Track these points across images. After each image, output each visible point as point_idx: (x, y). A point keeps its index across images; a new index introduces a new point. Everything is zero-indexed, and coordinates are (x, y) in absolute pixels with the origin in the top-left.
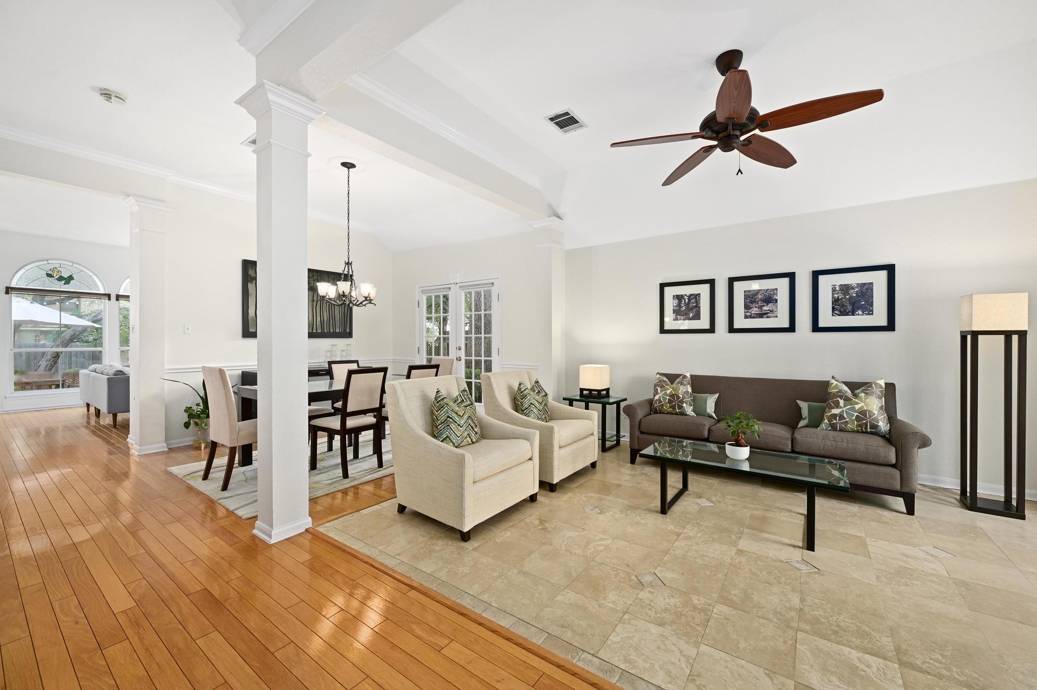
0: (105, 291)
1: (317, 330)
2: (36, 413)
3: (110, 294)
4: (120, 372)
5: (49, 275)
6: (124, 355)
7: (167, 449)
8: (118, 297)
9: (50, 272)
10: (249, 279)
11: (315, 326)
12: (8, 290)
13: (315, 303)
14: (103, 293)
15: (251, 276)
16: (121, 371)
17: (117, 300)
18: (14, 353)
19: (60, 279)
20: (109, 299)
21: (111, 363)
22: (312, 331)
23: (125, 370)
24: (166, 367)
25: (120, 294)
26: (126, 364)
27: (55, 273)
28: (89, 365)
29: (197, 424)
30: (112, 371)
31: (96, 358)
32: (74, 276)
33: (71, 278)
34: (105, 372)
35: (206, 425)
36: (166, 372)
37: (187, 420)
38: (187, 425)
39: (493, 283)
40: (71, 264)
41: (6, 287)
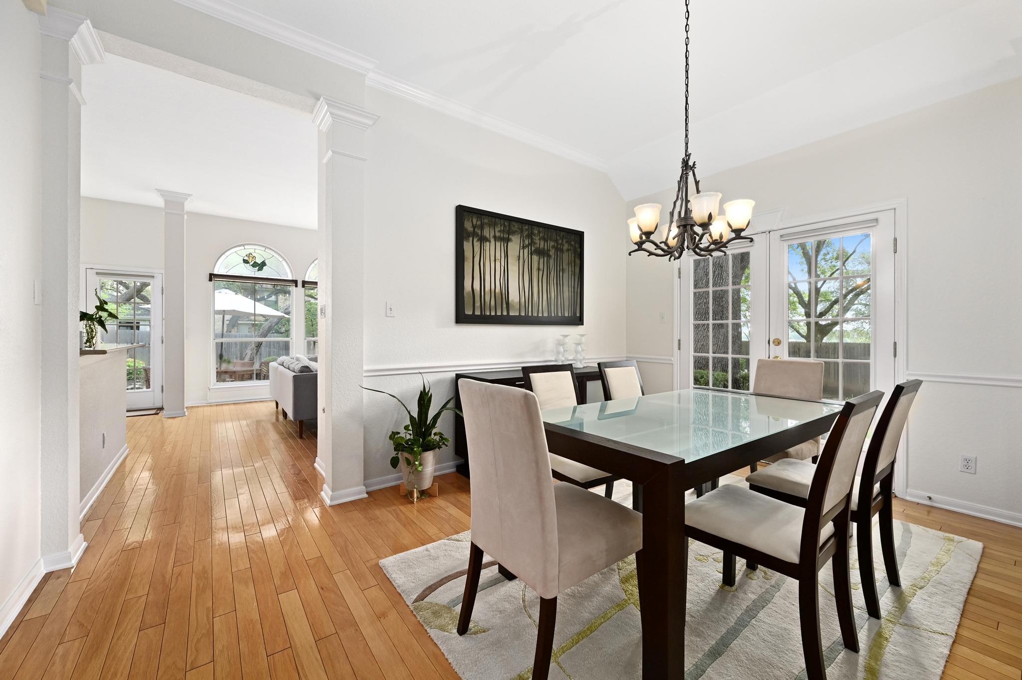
0: (292, 278)
1: (543, 314)
2: (233, 407)
3: (297, 280)
4: (306, 369)
5: (246, 262)
6: (312, 346)
7: (366, 495)
8: (304, 283)
9: (246, 258)
10: (465, 235)
11: (540, 308)
12: (212, 277)
13: (541, 273)
14: (291, 279)
15: (467, 230)
16: (307, 367)
17: (303, 287)
18: (216, 343)
19: (255, 265)
20: (296, 286)
21: (298, 355)
22: (538, 314)
23: (312, 365)
24: (365, 368)
25: (306, 280)
26: (311, 356)
27: (251, 258)
28: (279, 355)
29: (409, 462)
30: (297, 367)
31: (285, 348)
32: (267, 262)
33: (263, 264)
34: (292, 366)
35: (421, 464)
36: (364, 375)
37: (393, 454)
38: (395, 462)
39: (876, 220)
40: (264, 249)
41: (210, 274)
